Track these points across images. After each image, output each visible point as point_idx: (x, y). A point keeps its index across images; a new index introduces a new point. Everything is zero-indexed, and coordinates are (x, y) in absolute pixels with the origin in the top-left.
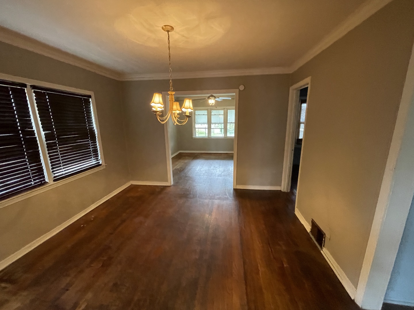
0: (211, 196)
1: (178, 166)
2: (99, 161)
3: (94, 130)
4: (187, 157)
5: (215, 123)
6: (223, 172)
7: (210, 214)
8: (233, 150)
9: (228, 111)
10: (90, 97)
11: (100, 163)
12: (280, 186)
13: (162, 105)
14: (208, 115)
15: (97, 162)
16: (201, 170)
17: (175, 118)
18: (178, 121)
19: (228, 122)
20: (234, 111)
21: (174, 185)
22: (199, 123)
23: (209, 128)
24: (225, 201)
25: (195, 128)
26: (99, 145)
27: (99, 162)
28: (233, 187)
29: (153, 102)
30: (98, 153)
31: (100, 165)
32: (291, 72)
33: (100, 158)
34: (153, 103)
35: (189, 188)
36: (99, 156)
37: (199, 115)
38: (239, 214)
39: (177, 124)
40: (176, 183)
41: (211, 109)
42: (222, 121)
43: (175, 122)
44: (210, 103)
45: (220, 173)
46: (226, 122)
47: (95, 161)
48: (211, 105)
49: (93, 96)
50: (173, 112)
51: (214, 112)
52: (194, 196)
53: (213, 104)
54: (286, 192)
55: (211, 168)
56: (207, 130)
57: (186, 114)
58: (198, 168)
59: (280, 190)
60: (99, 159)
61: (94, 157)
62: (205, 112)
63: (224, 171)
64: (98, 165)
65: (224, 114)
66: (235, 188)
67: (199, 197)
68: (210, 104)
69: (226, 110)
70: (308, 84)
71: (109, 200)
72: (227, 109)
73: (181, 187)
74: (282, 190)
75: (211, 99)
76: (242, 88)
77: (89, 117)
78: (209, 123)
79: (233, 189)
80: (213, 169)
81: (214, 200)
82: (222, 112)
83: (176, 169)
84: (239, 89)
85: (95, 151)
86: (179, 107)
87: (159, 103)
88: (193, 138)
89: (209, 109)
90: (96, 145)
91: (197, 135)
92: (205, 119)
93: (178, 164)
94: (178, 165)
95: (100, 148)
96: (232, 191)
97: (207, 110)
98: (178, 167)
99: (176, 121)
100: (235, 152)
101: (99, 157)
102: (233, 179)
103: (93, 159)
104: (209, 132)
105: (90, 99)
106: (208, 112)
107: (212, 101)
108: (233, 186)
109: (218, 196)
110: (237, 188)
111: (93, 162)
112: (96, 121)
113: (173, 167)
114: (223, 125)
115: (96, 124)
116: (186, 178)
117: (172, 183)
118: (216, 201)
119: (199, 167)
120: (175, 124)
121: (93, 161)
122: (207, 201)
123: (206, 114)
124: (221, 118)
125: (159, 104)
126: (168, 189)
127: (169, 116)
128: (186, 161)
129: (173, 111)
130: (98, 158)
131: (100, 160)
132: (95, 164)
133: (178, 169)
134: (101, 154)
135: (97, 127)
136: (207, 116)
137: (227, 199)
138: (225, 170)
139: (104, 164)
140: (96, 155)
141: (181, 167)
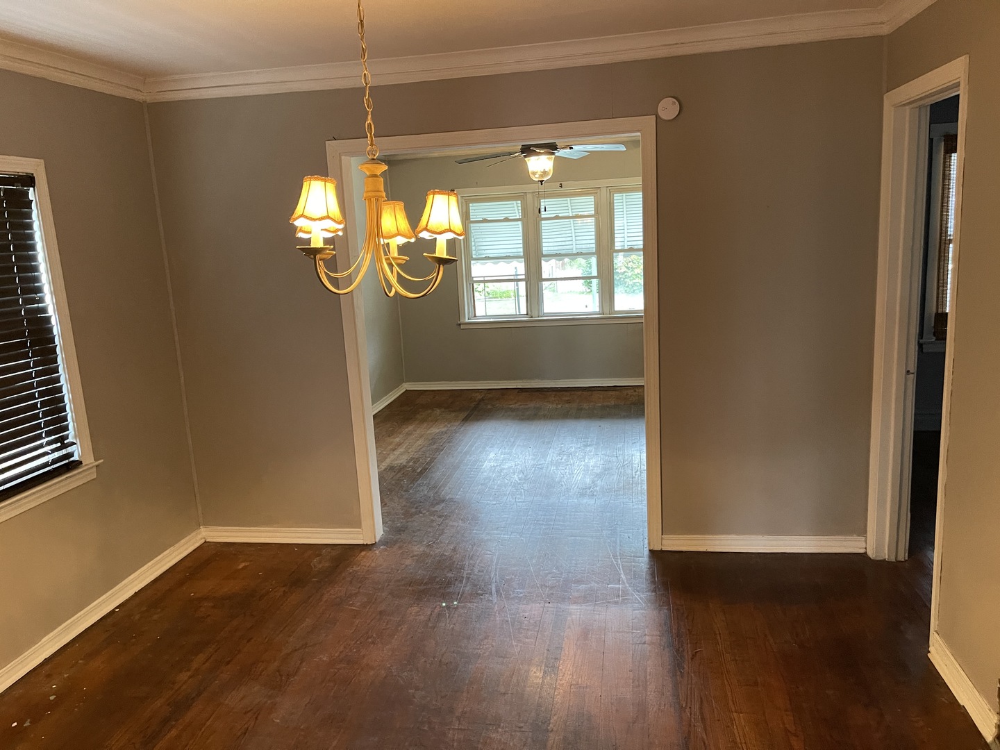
0: (552, 588)
1: (402, 454)
2: (69, 450)
3: (48, 320)
4: (438, 411)
5: (558, 256)
6: (599, 476)
7: (551, 667)
8: (640, 374)
9: (617, 197)
10: (29, 180)
11: (76, 458)
12: (863, 532)
13: (339, 223)
14: (525, 218)
15: (64, 452)
16: (502, 470)
17: (391, 266)
18: (401, 280)
19: (618, 246)
20: (639, 196)
21: (386, 542)
22: (487, 258)
23: (534, 279)
24: (614, 609)
25: (471, 282)
26: (70, 381)
27: (71, 455)
28: (649, 544)
29: (302, 216)
30: (66, 416)
31: (78, 464)
32: (885, 30)
33: (75, 437)
34: (302, 219)
35: (454, 550)
36: (71, 427)
37: (485, 221)
38: (677, 666)
39: (396, 292)
40: (397, 531)
41: (540, 195)
42: (590, 243)
43: (390, 287)
44: (535, 170)
45: (588, 481)
46: (605, 248)
47: (53, 451)
48: (536, 178)
49: (41, 179)
50: (382, 243)
51: (551, 206)
52: (479, 591)
53: (545, 173)
54: (889, 563)
55: (549, 459)
56: (522, 285)
57: (437, 255)
58: (489, 462)
59: (862, 551)
60: (70, 439)
61: (48, 434)
62: (513, 209)
63: (606, 470)
64: (69, 466)
65: (597, 214)
66: (657, 548)
67: (498, 591)
68: (534, 173)
69: (604, 191)
70: (957, 85)
71: (113, 612)
72: (612, 191)
73: (418, 549)
74: (871, 554)
75: (539, 154)
76: (669, 109)
77: (28, 266)
78: (533, 254)
79: (646, 552)
80: (558, 464)
81: (563, 606)
82: (586, 204)
83: (391, 468)
84: (657, 117)
85: (55, 406)
86: (403, 224)
87: (328, 217)
88: (462, 327)
89: (529, 196)
90: (58, 380)
91: (480, 311)
92: (511, 238)
93: (399, 445)
94: (401, 450)
95: (73, 391)
96: (643, 563)
97: (521, 197)
98: (400, 457)
99: (393, 280)
100: (650, 382)
101: (71, 434)
102: (645, 509)
103: (44, 441)
104: (534, 296)
105: (31, 189)
106: (524, 210)
107: (540, 165)
108: (646, 541)
109: (583, 586)
110: (665, 548)
111: (45, 454)
112: (54, 282)
113: (380, 461)
114: (594, 260)
115: (55, 292)
116: (438, 508)
117: (379, 532)
118: (573, 608)
119: (492, 455)
120: (391, 294)
121: (48, 449)
122: (532, 610)
123: (517, 214)
124: (586, 234)
125: (328, 221)
126: (365, 561)
127: (364, 261)
128: (435, 430)
129: (381, 240)
130: (67, 437)
131: (73, 444)
132: (54, 462)
133: (402, 468)
134: (76, 421)
135: (58, 304)
136: (520, 223)
137: (621, 598)
138: (607, 466)
139: (89, 460)
140: (58, 425)
141: (416, 460)
